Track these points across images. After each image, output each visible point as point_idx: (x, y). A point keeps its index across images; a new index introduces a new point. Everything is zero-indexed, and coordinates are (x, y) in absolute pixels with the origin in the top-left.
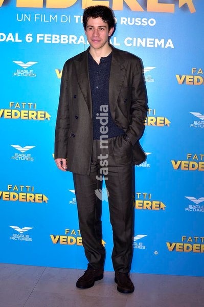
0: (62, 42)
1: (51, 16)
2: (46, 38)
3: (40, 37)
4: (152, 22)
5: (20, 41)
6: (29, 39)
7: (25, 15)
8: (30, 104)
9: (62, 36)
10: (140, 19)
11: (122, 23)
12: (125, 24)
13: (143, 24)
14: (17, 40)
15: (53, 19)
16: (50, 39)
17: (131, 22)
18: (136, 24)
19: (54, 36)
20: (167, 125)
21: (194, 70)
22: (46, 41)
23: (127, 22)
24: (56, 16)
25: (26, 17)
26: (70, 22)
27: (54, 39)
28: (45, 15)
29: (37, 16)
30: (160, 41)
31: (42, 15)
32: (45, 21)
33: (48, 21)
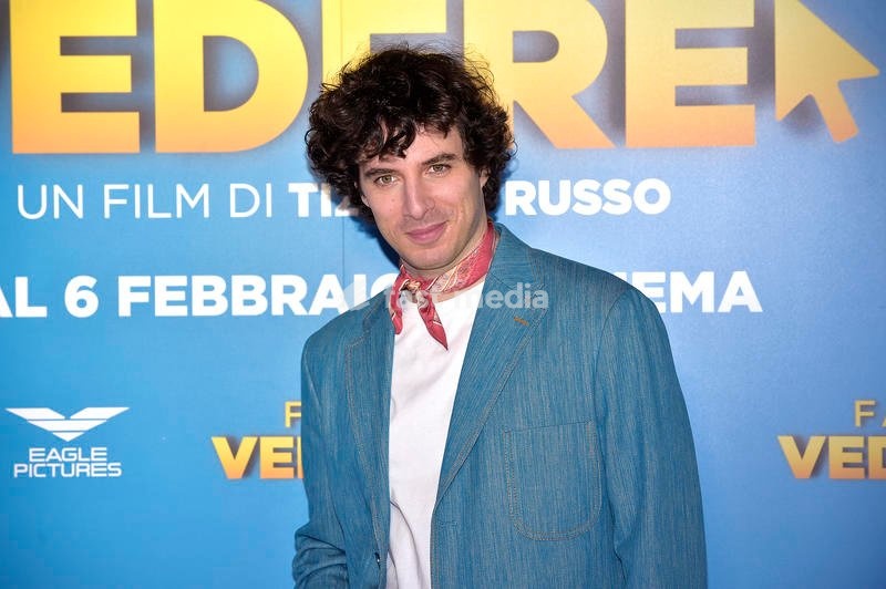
0: (239, 310)
1: (180, 190)
2: (162, 296)
3: (134, 289)
5: (40, 312)
6: (82, 303)
7: (57, 190)
9: (238, 281)
11: (512, 211)
12: (528, 210)
15: (193, 203)
16: (181, 296)
17: (554, 201)
19: (199, 282)
22: (161, 310)
23: (535, 205)
24: (205, 190)
25: (60, 198)
26: (269, 213)
27: (199, 296)
28: (150, 188)
29: (114, 194)
30: (692, 279)
31: (137, 187)
32: (152, 214)
33: (169, 216)
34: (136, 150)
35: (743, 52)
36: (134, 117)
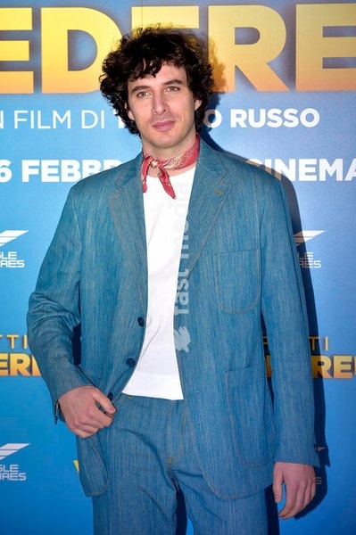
1: (55, 114)
2: (45, 171)
3: (30, 167)
4: (310, 118)
6: (3, 175)
8: (13, 337)
10: (279, 112)
11: (233, 125)
12: (243, 125)
13: (286, 124)
15: (62, 121)
16: (55, 171)
17: (257, 119)
18: (270, 124)
19: (65, 163)
22: (45, 178)
23: (247, 122)
24: (68, 114)
26: (103, 127)
27: (65, 171)
28: (39, 112)
29: (20, 116)
30: (331, 163)
31: (32, 112)
32: (40, 127)
33: (49, 127)
34: (32, 92)
36: (30, 74)
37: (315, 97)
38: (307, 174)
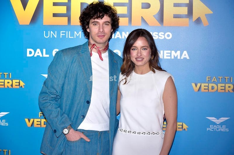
1: (75, 32)
4: (168, 36)
5: (48, 56)
7: (52, 32)
10: (157, 33)
13: (160, 38)
14: (45, 55)
15: (78, 35)
20: (185, 129)
21: (208, 78)
24: (80, 32)
25: (52, 34)
28: (70, 32)
29: (62, 33)
30: (176, 53)
31: (67, 32)
32: (70, 37)
33: (73, 37)
34: (67, 24)
35: (187, 8)
36: (66, 18)
37: (170, 29)
38: (167, 56)
